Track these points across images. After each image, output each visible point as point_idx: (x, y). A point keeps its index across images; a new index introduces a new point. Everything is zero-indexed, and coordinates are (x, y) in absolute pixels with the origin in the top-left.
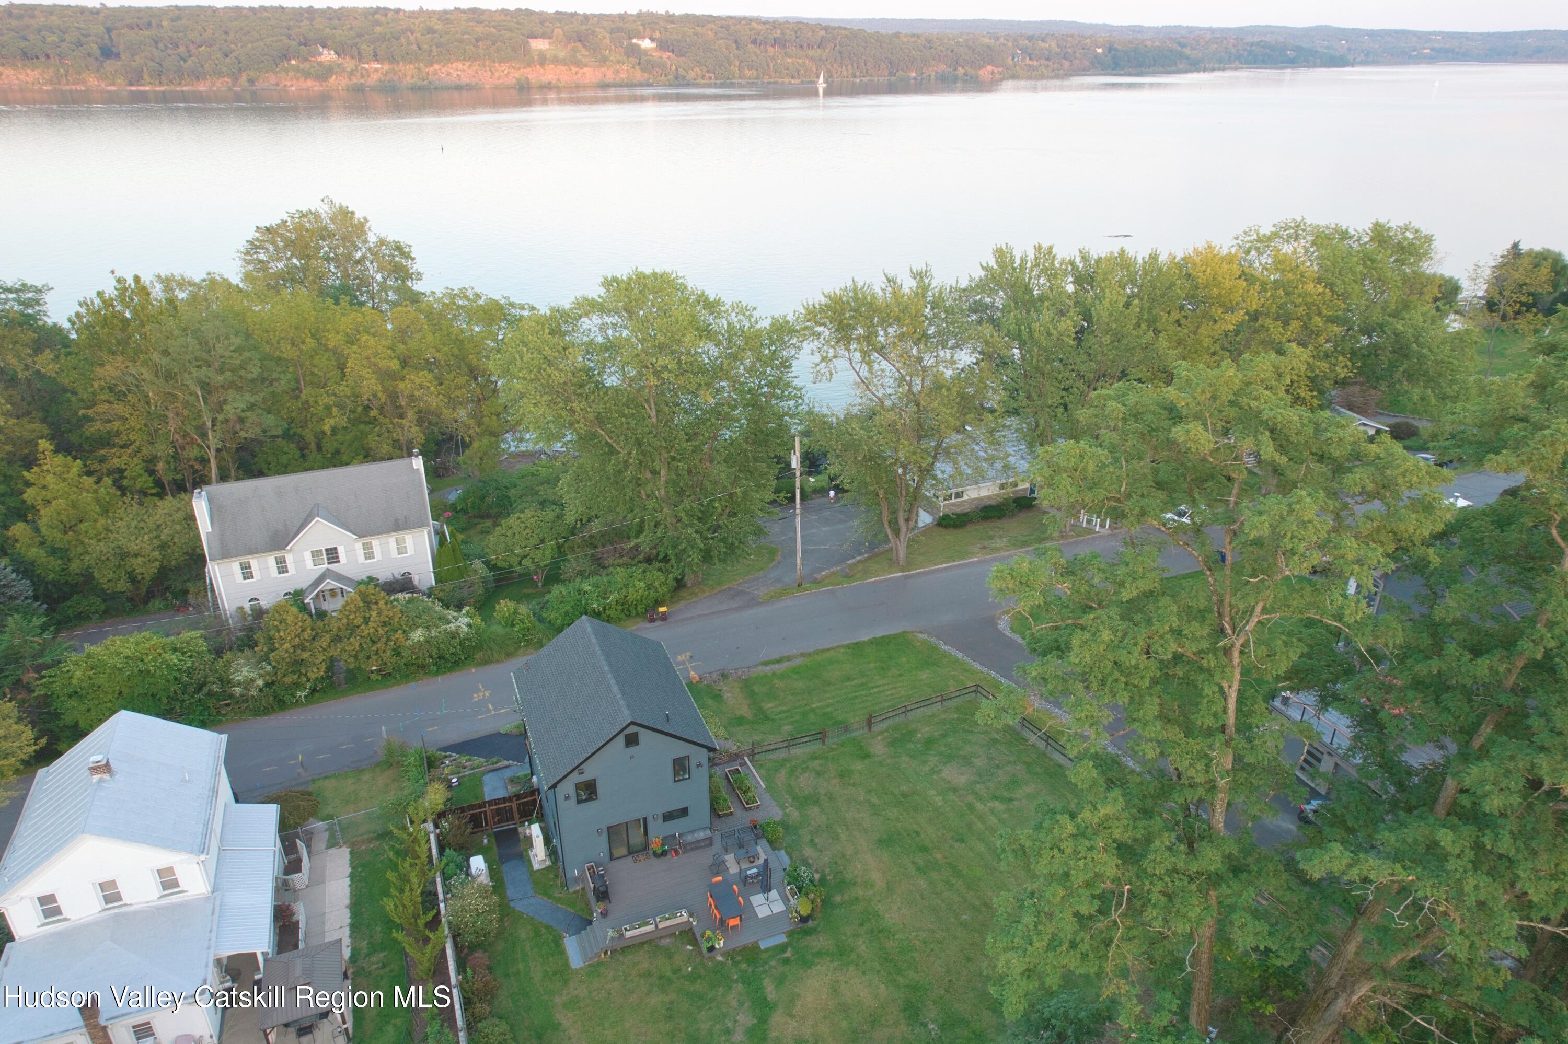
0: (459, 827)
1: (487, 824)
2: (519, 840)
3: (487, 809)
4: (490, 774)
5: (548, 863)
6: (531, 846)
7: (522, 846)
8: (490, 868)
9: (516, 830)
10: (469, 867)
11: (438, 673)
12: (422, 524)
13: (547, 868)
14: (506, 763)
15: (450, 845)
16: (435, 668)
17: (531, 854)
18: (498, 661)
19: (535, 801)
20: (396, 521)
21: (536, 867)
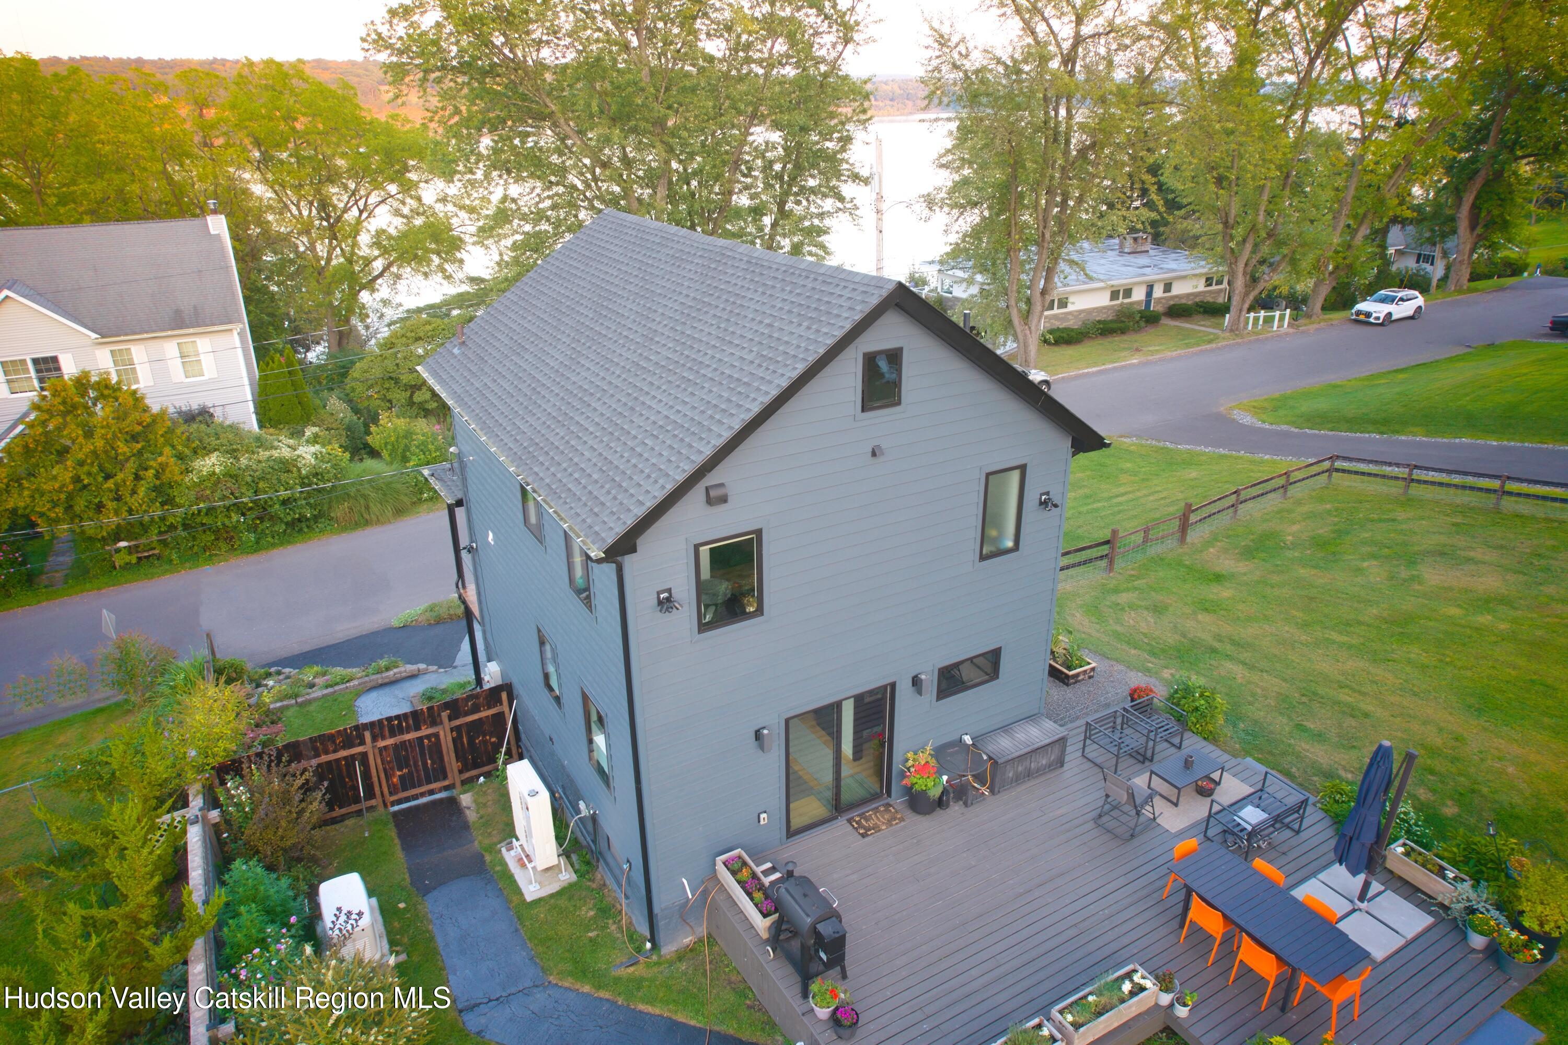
0: (285, 799)
1: (370, 794)
2: (466, 826)
3: (368, 747)
4: (374, 694)
5: (567, 876)
6: (509, 832)
7: (479, 841)
8: (387, 911)
9: (452, 803)
10: (316, 914)
11: (257, 547)
12: (228, 319)
13: (566, 892)
14: (411, 668)
15: (252, 852)
16: (252, 537)
17: (510, 857)
18: (378, 522)
19: (500, 718)
20: (178, 312)
21: (532, 890)
